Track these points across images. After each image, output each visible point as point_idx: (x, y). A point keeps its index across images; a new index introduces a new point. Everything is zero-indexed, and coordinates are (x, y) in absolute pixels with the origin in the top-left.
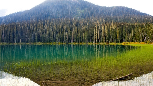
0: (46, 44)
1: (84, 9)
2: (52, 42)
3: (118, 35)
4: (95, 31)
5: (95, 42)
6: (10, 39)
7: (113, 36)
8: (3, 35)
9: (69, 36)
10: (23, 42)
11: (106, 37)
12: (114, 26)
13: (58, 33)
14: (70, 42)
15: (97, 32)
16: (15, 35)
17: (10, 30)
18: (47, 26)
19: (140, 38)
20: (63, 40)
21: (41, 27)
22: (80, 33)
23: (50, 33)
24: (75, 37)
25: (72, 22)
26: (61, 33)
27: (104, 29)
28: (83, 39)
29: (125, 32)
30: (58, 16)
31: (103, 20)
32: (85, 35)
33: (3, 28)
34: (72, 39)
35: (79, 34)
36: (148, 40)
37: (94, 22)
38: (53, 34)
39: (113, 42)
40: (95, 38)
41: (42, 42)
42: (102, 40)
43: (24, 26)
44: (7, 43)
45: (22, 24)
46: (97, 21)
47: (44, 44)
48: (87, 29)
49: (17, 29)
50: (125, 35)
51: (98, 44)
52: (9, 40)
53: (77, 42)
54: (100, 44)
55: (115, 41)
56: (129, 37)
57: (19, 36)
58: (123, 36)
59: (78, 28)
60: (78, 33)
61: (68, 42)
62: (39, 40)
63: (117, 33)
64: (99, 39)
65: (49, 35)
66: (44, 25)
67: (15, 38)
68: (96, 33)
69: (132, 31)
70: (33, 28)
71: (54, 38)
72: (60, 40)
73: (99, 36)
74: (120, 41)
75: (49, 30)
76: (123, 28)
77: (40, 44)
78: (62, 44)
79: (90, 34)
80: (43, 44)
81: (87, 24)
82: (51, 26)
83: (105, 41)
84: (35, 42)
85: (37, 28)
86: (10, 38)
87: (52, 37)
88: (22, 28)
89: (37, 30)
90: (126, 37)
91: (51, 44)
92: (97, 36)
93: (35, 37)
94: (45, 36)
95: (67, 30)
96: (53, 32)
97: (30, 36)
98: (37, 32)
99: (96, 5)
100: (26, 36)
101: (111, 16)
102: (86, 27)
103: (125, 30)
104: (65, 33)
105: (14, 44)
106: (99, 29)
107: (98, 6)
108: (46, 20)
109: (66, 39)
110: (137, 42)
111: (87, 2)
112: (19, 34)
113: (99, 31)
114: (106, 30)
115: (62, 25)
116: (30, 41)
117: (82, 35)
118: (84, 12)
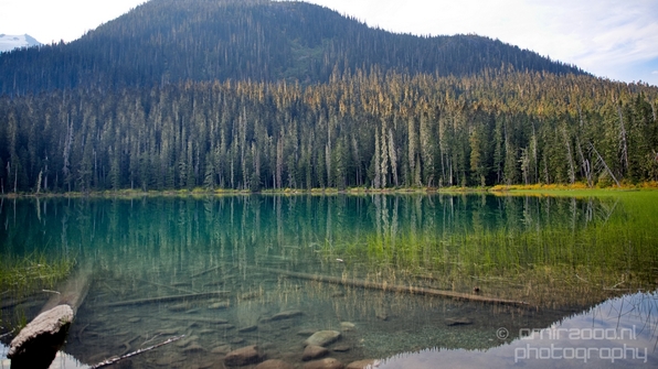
0: (160, 194)
1: (319, 43)
2: (185, 185)
3: (475, 155)
4: (376, 136)
5: (377, 183)
7: (454, 158)
9: (264, 162)
10: (52, 189)
11: (422, 163)
12: (458, 120)
13: (215, 146)
14: (271, 186)
15: (387, 141)
16: (14, 156)
18: (160, 117)
19: (567, 167)
20: (239, 178)
21: (133, 118)
22: (310, 146)
23: (178, 147)
24: (290, 164)
25: (271, 100)
26: (228, 145)
27: (417, 131)
28: (325, 174)
29: (502, 144)
30: (209, 72)
31: (404, 92)
32: (333, 157)
34: (279, 174)
35: (306, 149)
36: (602, 176)
37: (368, 102)
38: (190, 152)
39: (454, 183)
40: (378, 168)
41: (140, 186)
42: (406, 176)
43: (55, 114)
45: (45, 106)
46: (380, 95)
47: (152, 194)
48: (339, 129)
49: (19, 126)
50: (504, 154)
51: (393, 191)
53: (299, 187)
54: (402, 191)
55: (464, 181)
56: (521, 163)
57: (33, 160)
58: (497, 159)
59: (303, 124)
60: (303, 147)
61: (261, 186)
62: (127, 179)
63: (472, 145)
64: (394, 170)
65: (174, 156)
66: (147, 111)
67: (13, 170)
68: (381, 145)
69: (534, 137)
71: (197, 168)
72: (222, 179)
73: (394, 158)
74: (483, 179)
75: (172, 134)
76: (494, 127)
77: (132, 194)
78: (232, 193)
79: (356, 151)
80: (145, 194)
81: (338, 110)
82: (180, 115)
83: (422, 181)
84: (106, 188)
85: (114, 123)
88: (43, 122)
89: (118, 131)
90: (510, 162)
91: (182, 193)
92: (385, 161)
93: (109, 167)
94: (152, 159)
95: (253, 133)
96: (190, 143)
97: (84, 161)
98: (116, 143)
99: (372, 29)
100: (66, 160)
101: (435, 77)
102: (334, 120)
103: (503, 135)
104: (246, 148)
105: (9, 196)
106: (393, 130)
107: (380, 34)
108: (155, 88)
109: (252, 170)
110: (552, 181)
111: (336, 13)
112: (32, 151)
113: (395, 139)
114: (423, 134)
115: (231, 112)
116: (85, 185)
117: (320, 156)
118: (323, 55)
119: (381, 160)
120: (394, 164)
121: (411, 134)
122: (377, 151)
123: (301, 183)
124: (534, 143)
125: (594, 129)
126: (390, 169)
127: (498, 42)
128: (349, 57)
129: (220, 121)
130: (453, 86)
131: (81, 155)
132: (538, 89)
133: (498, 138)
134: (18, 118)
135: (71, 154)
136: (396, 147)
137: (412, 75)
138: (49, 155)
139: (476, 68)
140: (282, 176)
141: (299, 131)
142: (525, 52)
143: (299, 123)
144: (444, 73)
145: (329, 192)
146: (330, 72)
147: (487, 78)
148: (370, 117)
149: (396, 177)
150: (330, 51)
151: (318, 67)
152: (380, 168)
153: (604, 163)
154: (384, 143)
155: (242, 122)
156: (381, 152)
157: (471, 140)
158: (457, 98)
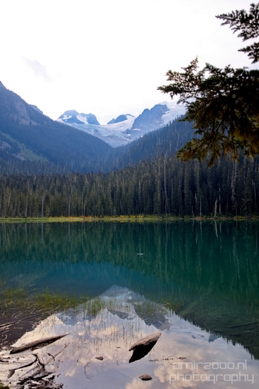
6: (186, 203)
8: (166, 191)
10: (224, 214)
16: (199, 189)
17: (184, 171)
33: (162, 169)
44: (177, 215)
49: (201, 167)
52: (182, 207)
57: (211, 192)
67: (199, 200)
86: (183, 197)
97: (246, 191)
100: (233, 191)
105: (198, 219)
112: (210, 184)
116: (248, 210)
131: (244, 186)
135: (236, 185)
138: (221, 187)
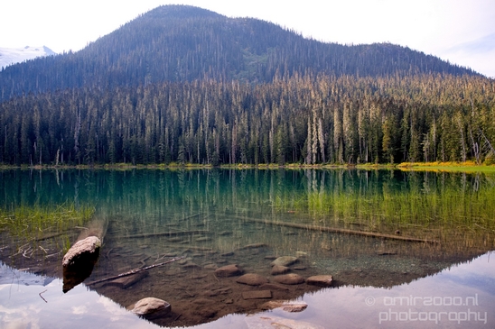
0: (145, 167)
1: (265, 51)
2: (163, 161)
3: (386, 139)
4: (309, 124)
5: (309, 160)
6: (23, 151)
7: (370, 142)
9: (222, 144)
10: (66, 163)
11: (344, 145)
12: (373, 112)
13: (186, 131)
14: (227, 162)
15: (317, 128)
16: (38, 138)
17: (21, 119)
18: (144, 109)
19: (460, 149)
20: (203, 155)
21: (124, 110)
22: (257, 132)
23: (158, 132)
24: (242, 145)
25: (227, 96)
26: (195, 131)
27: (341, 120)
28: (269, 153)
29: (408, 130)
30: (181, 75)
31: (331, 89)
32: (275, 139)
34: (233, 152)
35: (254, 133)
36: (488, 156)
37: (302, 97)
38: (167, 136)
39: (369, 161)
41: (130, 161)
42: (331, 155)
43: (67, 107)
44: (11, 164)
45: (60, 100)
46: (312, 92)
47: (140, 167)
48: (279, 118)
49: (42, 115)
50: (409, 138)
51: (321, 167)
52: (18, 155)
53: (248, 163)
54: (328, 167)
55: (377, 159)
56: (423, 146)
57: (52, 141)
58: (404, 142)
59: (252, 114)
60: (252, 132)
61: (220, 162)
62: (121, 155)
63: (385, 131)
64: (322, 151)
65: (155, 138)
66: (135, 105)
67: (38, 149)
68: (312, 130)
69: (434, 125)
70: (100, 115)
71: (172, 147)
72: (191, 156)
73: (322, 141)
74: (392, 158)
75: (153, 122)
76: (402, 117)
77: (125, 167)
78: (198, 167)
79: (293, 135)
80: (134, 167)
81: (279, 104)
82: (159, 107)
83: (344, 159)
84: (106, 162)
85: (110, 114)
86: (20, 146)
87: (164, 143)
88: (59, 113)
89: (113, 120)
90: (414, 145)
91: (161, 167)
92: (315, 143)
93: (107, 147)
94: (139, 141)
95: (214, 121)
96: (167, 129)
97: (89, 142)
98: (112, 129)
99: (306, 40)
100: (76, 141)
101: (356, 78)
102: (276, 111)
103: (409, 124)
104: (208, 133)
105: (37, 167)
106: (322, 119)
107: (314, 44)
108: (140, 86)
109: (213, 150)
110: (448, 159)
111: (279, 27)
112: (52, 134)
113: (323, 126)
114: (345, 122)
115: (197, 106)
116: (90, 159)
117: (265, 139)
118: (268, 61)
119: (312, 143)
120: (322, 146)
121: (336, 123)
122: (309, 136)
123: (251, 160)
124: (433, 130)
125: (483, 118)
126: (319, 150)
127: (407, 49)
128: (288, 62)
129: (189, 112)
130: (370, 85)
131: (87, 137)
132: (438, 87)
133: (405, 125)
134: (41, 110)
135: (80, 136)
136: (324, 133)
137: (338, 76)
138: (64, 137)
139: (389, 71)
140: (236, 155)
141: (249, 120)
142: (429, 57)
143: (249, 113)
144: (363, 75)
145: (272, 167)
146: (273, 74)
147: (398, 79)
148: (304, 109)
149: (323, 156)
150: (273, 57)
151: (264, 70)
152: (311, 149)
153: (490, 145)
154: (315, 129)
155: (206, 113)
156: (312, 136)
157: (384, 127)
158: (373, 94)
